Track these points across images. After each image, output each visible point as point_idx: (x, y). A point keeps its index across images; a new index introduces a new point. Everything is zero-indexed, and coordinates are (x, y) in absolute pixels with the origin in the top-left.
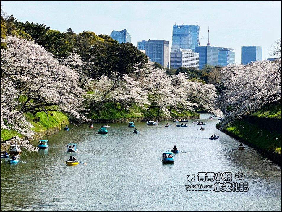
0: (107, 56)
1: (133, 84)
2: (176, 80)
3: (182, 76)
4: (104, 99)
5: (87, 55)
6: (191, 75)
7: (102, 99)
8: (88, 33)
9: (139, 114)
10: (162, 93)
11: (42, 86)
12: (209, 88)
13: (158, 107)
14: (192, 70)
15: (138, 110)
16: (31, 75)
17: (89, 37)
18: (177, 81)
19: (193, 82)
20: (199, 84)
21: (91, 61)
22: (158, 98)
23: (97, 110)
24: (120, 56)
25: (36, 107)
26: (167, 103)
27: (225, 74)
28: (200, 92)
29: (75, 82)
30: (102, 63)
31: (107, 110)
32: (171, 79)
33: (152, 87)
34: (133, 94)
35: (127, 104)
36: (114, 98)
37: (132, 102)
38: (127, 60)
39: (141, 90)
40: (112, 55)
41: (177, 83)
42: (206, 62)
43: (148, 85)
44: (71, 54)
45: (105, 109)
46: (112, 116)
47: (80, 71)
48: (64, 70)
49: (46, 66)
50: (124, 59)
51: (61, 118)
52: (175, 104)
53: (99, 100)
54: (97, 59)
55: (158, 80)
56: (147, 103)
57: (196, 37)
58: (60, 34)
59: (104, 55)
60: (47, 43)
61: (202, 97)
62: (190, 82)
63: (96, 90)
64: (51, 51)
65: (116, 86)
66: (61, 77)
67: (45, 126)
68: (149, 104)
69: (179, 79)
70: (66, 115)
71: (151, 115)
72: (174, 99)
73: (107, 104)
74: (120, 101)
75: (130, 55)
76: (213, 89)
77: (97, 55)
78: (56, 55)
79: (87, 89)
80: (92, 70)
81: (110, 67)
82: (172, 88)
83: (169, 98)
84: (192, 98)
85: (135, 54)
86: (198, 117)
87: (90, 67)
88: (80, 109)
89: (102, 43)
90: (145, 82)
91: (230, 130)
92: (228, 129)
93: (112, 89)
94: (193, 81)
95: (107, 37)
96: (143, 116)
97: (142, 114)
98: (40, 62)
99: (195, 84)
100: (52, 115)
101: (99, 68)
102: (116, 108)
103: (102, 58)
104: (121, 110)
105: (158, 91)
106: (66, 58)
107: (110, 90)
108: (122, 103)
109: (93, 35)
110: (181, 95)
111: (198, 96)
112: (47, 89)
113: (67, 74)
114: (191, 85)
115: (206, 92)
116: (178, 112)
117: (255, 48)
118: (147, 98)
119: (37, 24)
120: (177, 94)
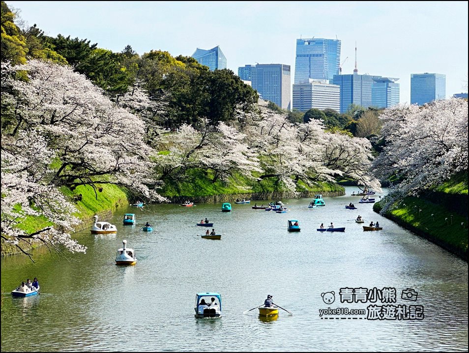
0: (190, 91)
1: (235, 138)
2: (305, 131)
3: (315, 125)
4: (187, 163)
5: (158, 90)
6: (329, 123)
7: (184, 164)
8: (158, 54)
9: (245, 189)
10: (282, 153)
11: (87, 143)
12: (360, 145)
13: (275, 175)
14: (329, 113)
15: (242, 182)
16: (69, 124)
17: (160, 60)
18: (307, 133)
19: (334, 135)
20: (342, 137)
21: (165, 101)
22: (276, 162)
23: (175, 182)
24: (212, 93)
25: (77, 177)
26: (290, 170)
27: (387, 120)
28: (344, 150)
29: (138, 135)
30: (183, 103)
31: (192, 182)
32: (297, 130)
33: (266, 143)
34: (234, 155)
35: (224, 171)
36: (203, 161)
37: (233, 168)
38: (224, 99)
39: (248, 148)
40: (198, 90)
41: (307, 136)
42: (352, 101)
43: (259, 140)
44: (131, 88)
45: (187, 179)
46: (200, 191)
47: (146, 117)
48: (121, 115)
49: (94, 109)
50: (219, 96)
51: (115, 195)
52: (303, 171)
53: (178, 165)
54: (175, 97)
55: (275, 131)
56: (257, 169)
57: (336, 59)
58: (113, 56)
59: (185, 91)
60: (92, 71)
61: (348, 158)
62: (329, 135)
63: (173, 149)
64: (100, 83)
65: (206, 141)
66: (116, 128)
67: (91, 209)
68: (262, 171)
69: (311, 130)
70: (123, 190)
71: (264, 190)
72: (303, 164)
73: (191, 173)
74: (214, 167)
75: (229, 89)
76: (367, 146)
77: (175, 90)
78: (108, 90)
79: (158, 146)
80: (167, 116)
81: (196, 110)
82: (298, 144)
83: (295, 161)
84: (331, 162)
85: (237, 88)
86: (342, 193)
87: (162, 110)
88: (149, 180)
89: (182, 71)
90: (253, 134)
91: (397, 214)
92: (395, 212)
93: (199, 147)
94: (333, 133)
95: (189, 61)
96: (251, 191)
97: (249, 187)
98: (83, 102)
99: (336, 138)
100: (101, 190)
101: (177, 111)
102: (206, 178)
103: (183, 95)
104: (214, 181)
105: (275, 150)
106: (123, 95)
107: (196, 148)
108: (217, 170)
109: (167, 57)
110: (314, 156)
111: (341, 158)
112: (94, 147)
113: (127, 122)
114: (331, 139)
115: (355, 151)
116: (309, 184)
117: (433, 76)
118: (258, 162)
119: (77, 39)
120: (307, 155)
